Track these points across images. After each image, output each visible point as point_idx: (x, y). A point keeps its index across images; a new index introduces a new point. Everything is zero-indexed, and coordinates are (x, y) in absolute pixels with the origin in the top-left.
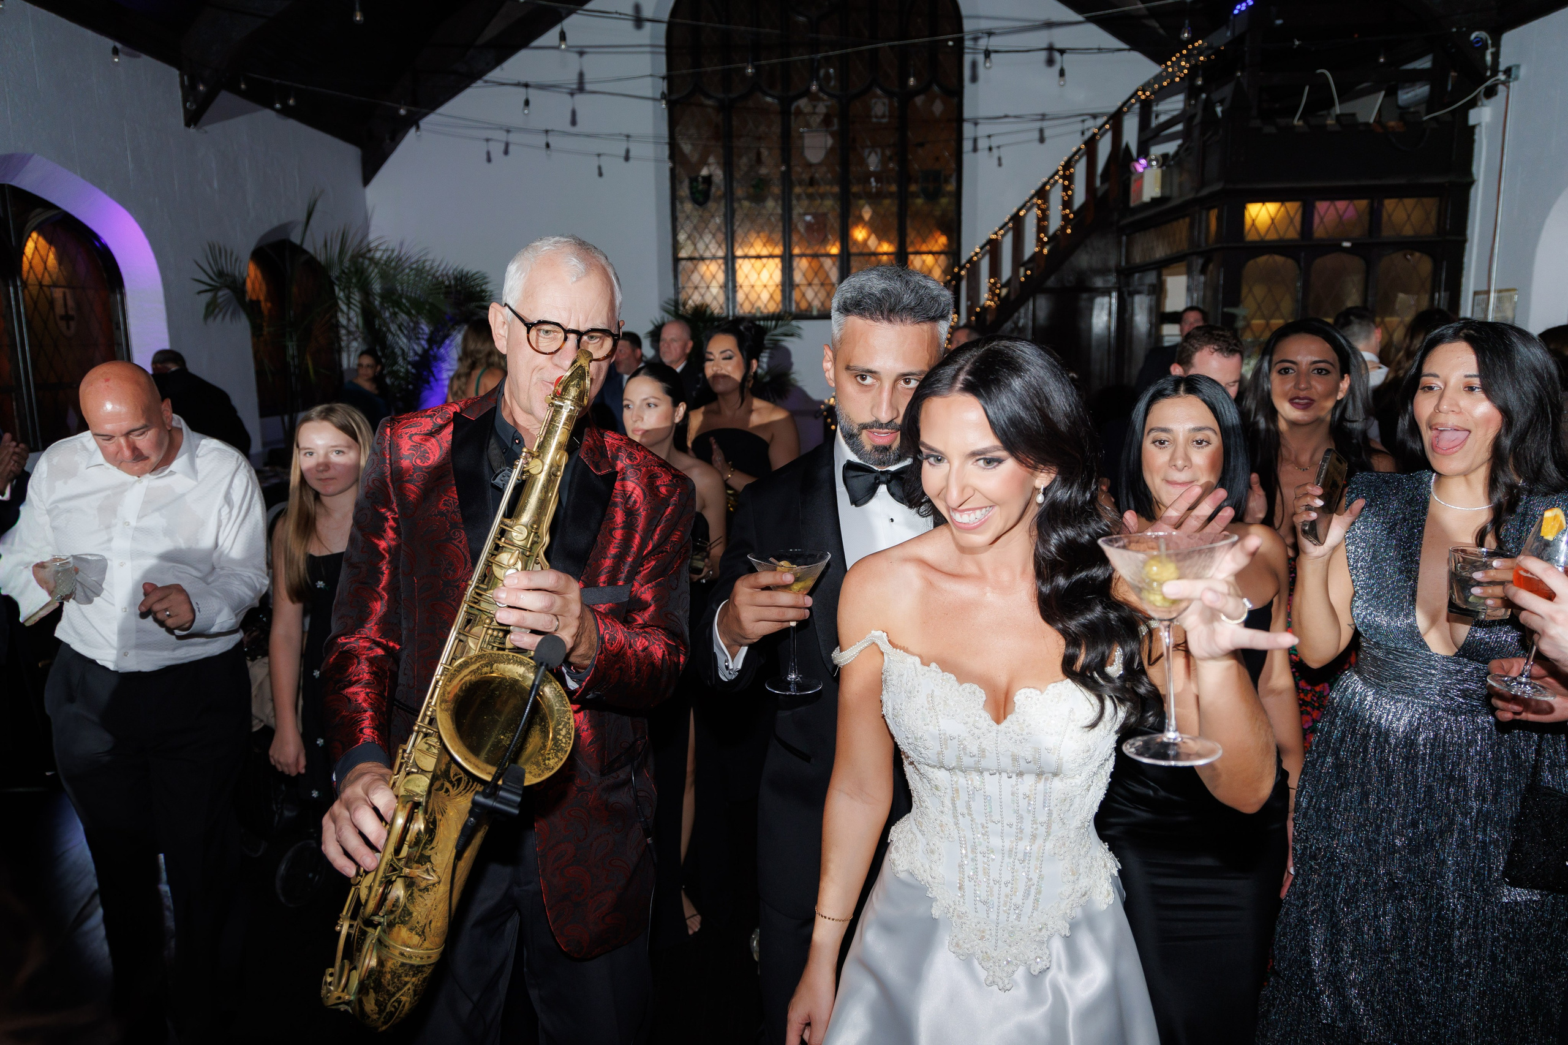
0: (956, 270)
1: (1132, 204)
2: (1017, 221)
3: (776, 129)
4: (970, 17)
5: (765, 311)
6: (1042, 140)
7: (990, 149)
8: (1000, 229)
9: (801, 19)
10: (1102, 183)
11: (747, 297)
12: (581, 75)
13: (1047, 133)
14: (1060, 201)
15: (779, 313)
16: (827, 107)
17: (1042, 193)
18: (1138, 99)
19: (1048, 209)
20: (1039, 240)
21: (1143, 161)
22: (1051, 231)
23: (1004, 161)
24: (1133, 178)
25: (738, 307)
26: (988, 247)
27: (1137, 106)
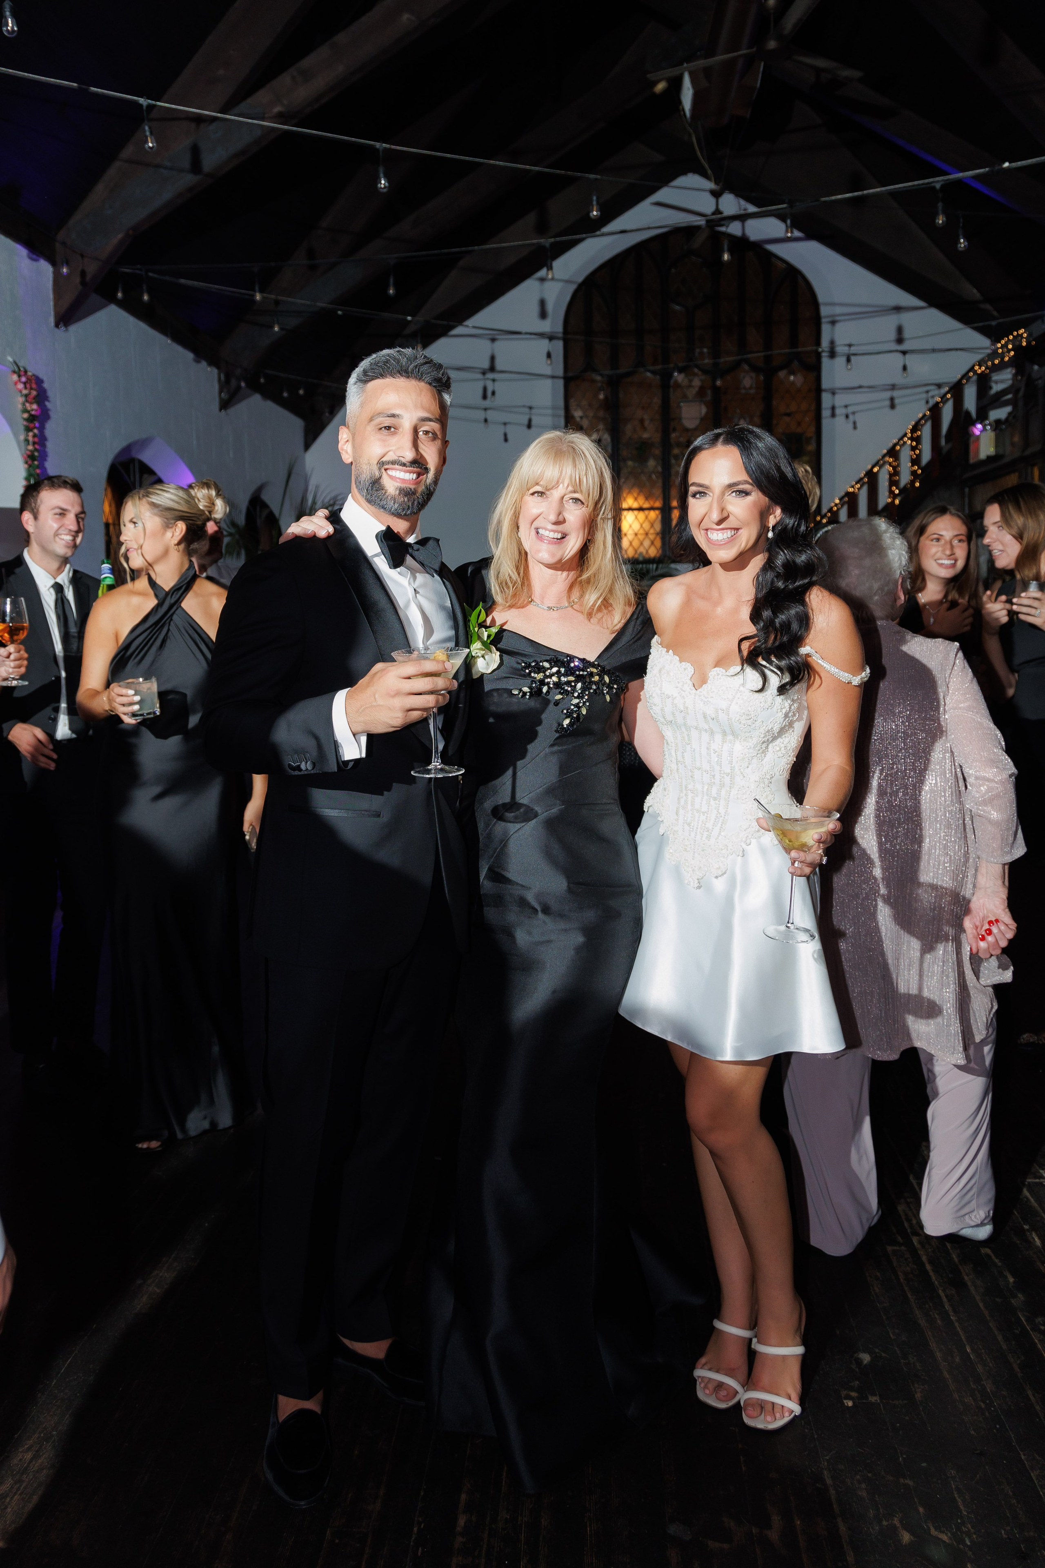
0: (818, 518)
1: (972, 461)
2: (871, 478)
3: (657, 401)
4: (826, 304)
5: (647, 556)
6: (893, 406)
7: (847, 416)
8: (857, 483)
9: (677, 308)
10: (946, 442)
11: (631, 543)
12: (493, 358)
13: (897, 401)
14: (908, 459)
15: (659, 558)
16: (701, 380)
17: (893, 452)
18: (975, 372)
19: (898, 465)
20: (891, 492)
21: (979, 426)
22: (903, 483)
23: (858, 425)
24: (972, 439)
25: (624, 552)
26: (846, 499)
27: (975, 378)
